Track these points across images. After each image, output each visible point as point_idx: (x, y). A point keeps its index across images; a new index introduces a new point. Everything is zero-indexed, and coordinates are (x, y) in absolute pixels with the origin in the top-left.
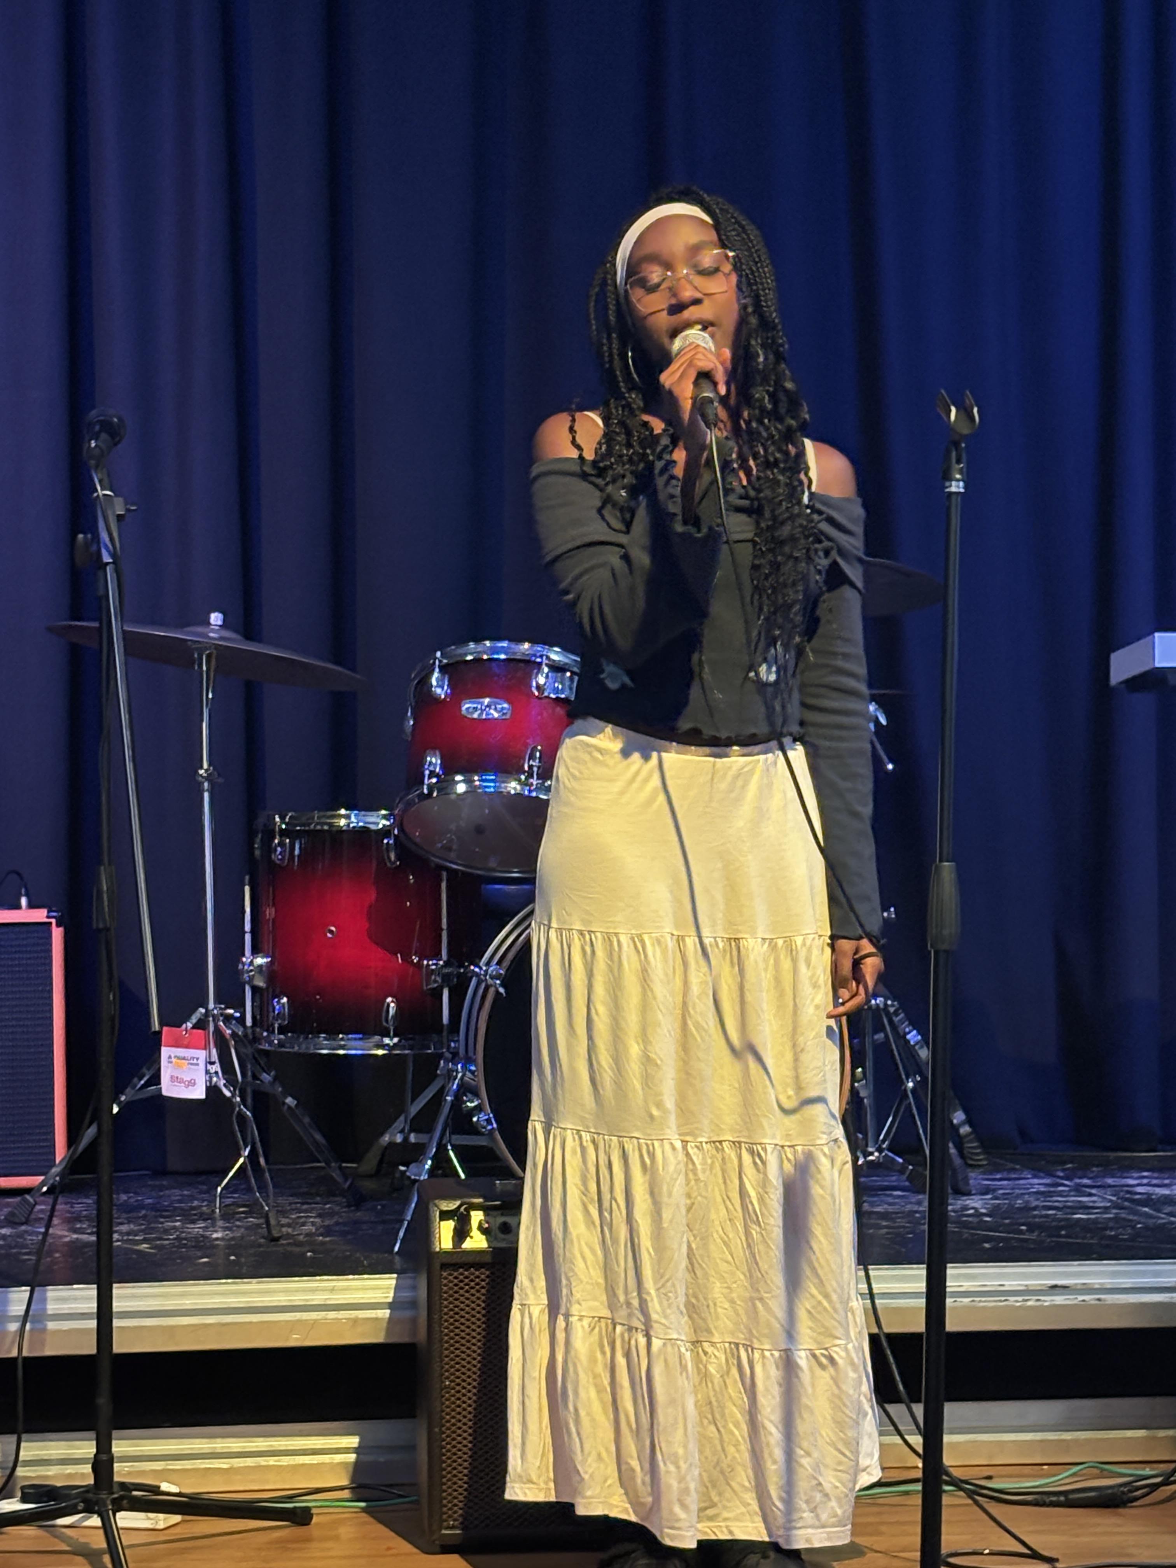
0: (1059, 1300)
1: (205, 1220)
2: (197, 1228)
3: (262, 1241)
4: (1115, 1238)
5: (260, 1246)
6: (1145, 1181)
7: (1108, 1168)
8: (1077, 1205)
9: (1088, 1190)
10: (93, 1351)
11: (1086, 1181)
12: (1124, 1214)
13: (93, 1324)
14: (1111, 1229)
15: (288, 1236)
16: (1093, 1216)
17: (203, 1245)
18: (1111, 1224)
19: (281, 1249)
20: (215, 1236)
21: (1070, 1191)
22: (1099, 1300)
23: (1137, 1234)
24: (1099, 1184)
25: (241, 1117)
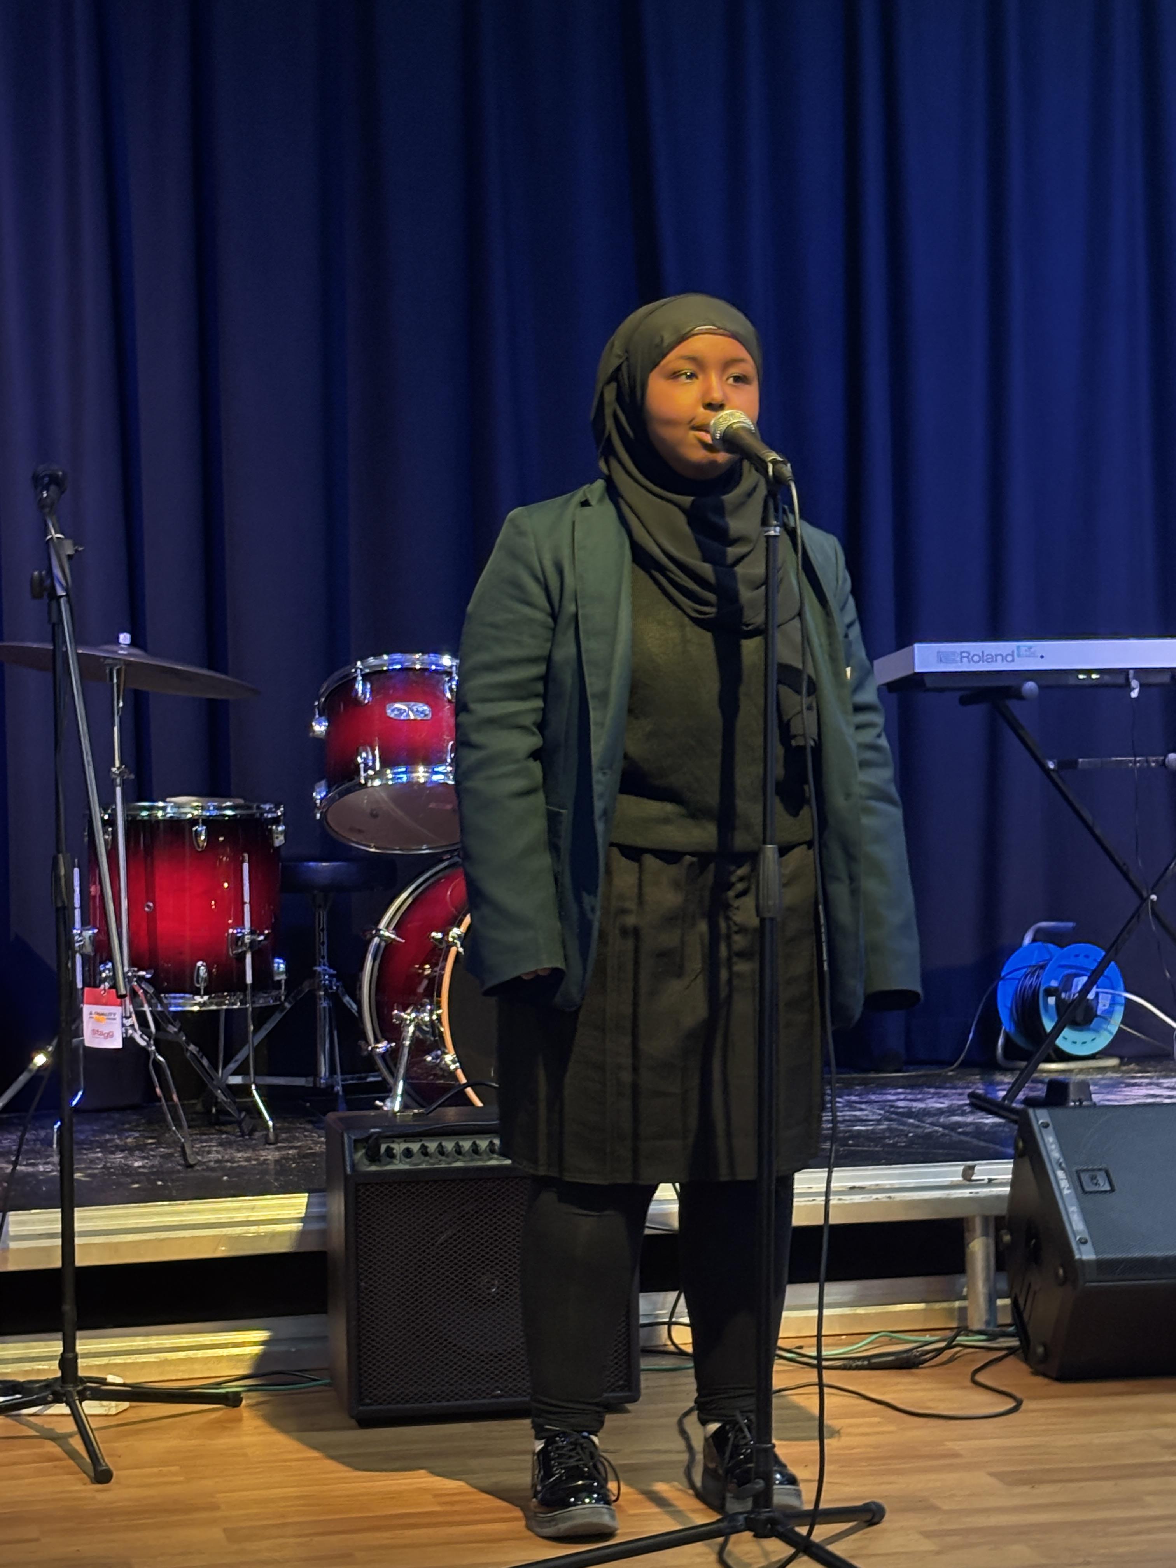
0: (857, 1198)
1: (122, 1151)
2: (118, 1158)
3: (179, 1167)
4: (894, 1145)
5: (179, 1171)
6: (902, 1097)
7: (869, 1086)
8: (852, 1118)
9: (858, 1106)
10: (58, 1264)
11: (854, 1098)
12: (894, 1125)
13: (59, 1242)
14: (889, 1138)
15: (200, 1163)
16: (870, 1128)
17: (127, 1171)
18: (887, 1134)
19: (197, 1174)
20: (136, 1164)
21: (844, 1107)
22: (890, 1197)
23: (911, 1143)
24: (865, 1100)
25: (156, 1063)
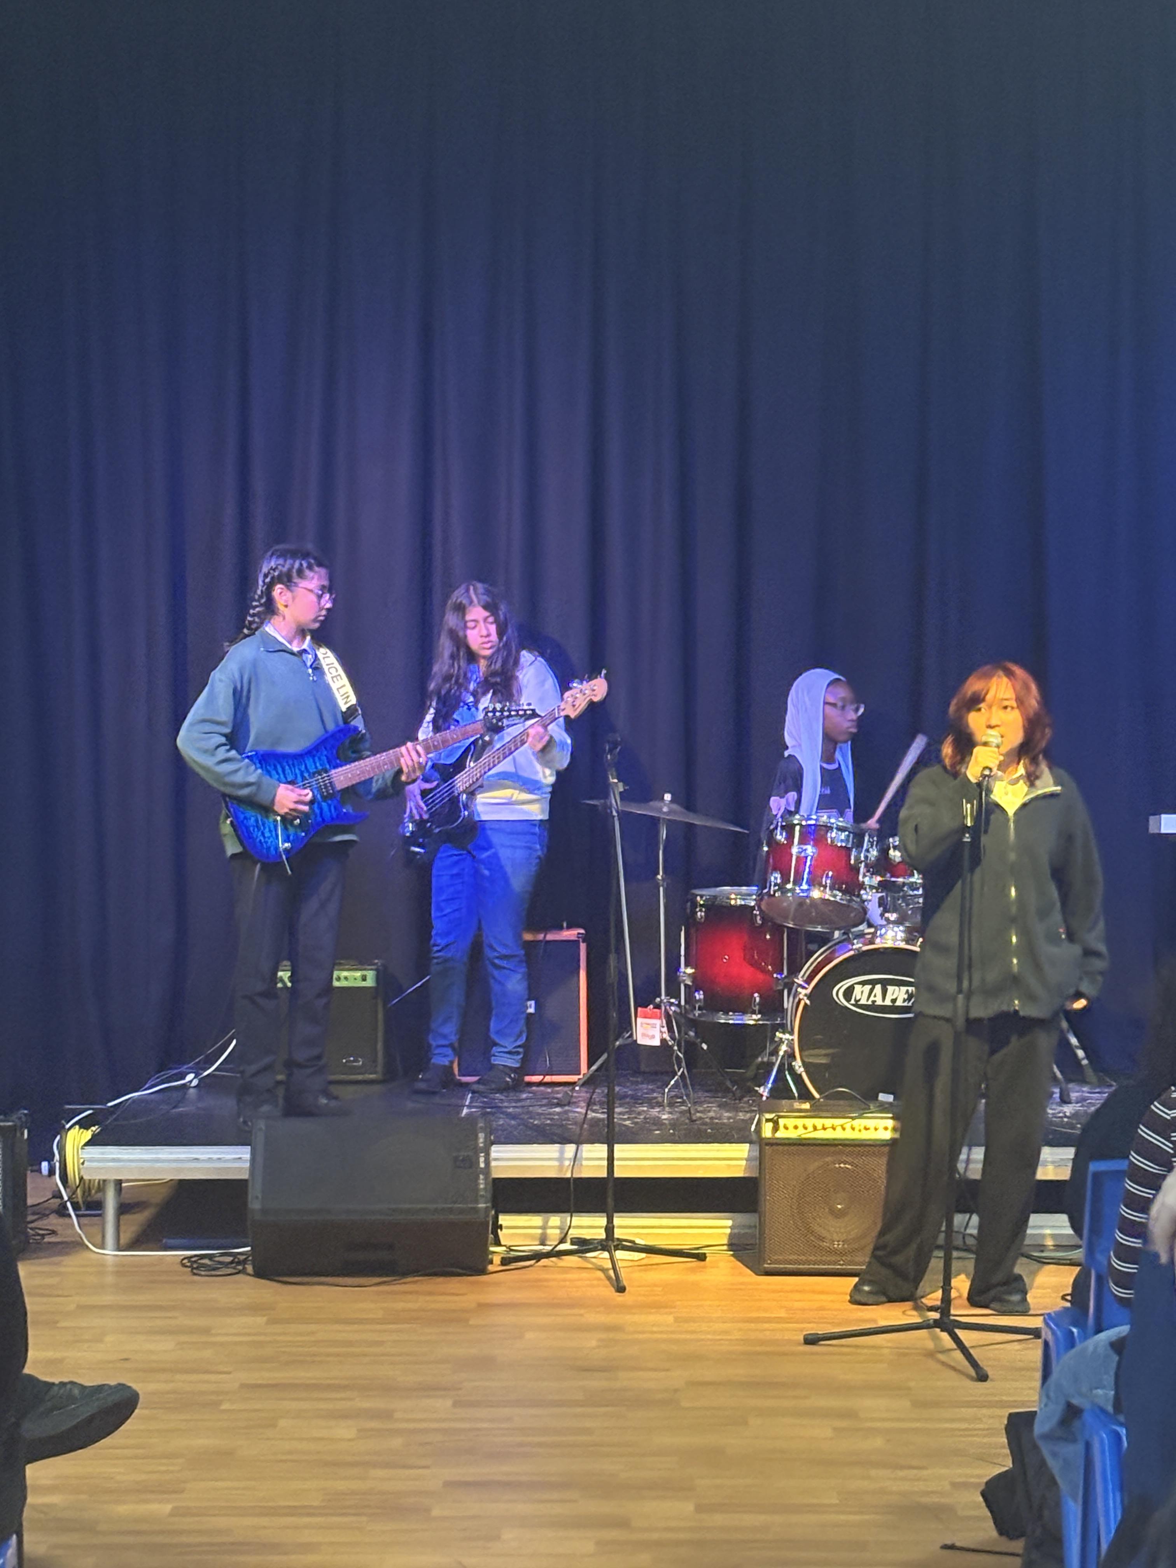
1: (659, 1107)
2: (655, 1112)
3: (687, 1121)
5: (686, 1124)
10: (605, 1175)
13: (605, 1163)
15: (701, 1118)
17: (657, 1122)
19: (696, 1126)
20: (664, 1117)
25: (678, 1057)
